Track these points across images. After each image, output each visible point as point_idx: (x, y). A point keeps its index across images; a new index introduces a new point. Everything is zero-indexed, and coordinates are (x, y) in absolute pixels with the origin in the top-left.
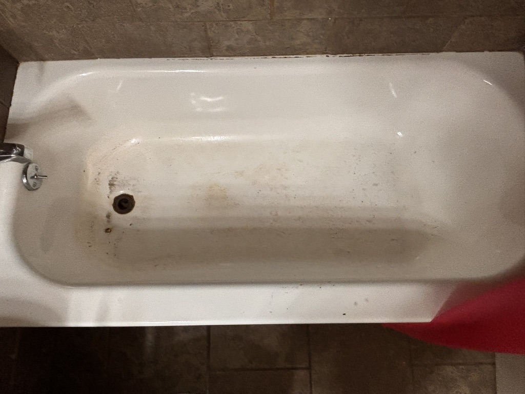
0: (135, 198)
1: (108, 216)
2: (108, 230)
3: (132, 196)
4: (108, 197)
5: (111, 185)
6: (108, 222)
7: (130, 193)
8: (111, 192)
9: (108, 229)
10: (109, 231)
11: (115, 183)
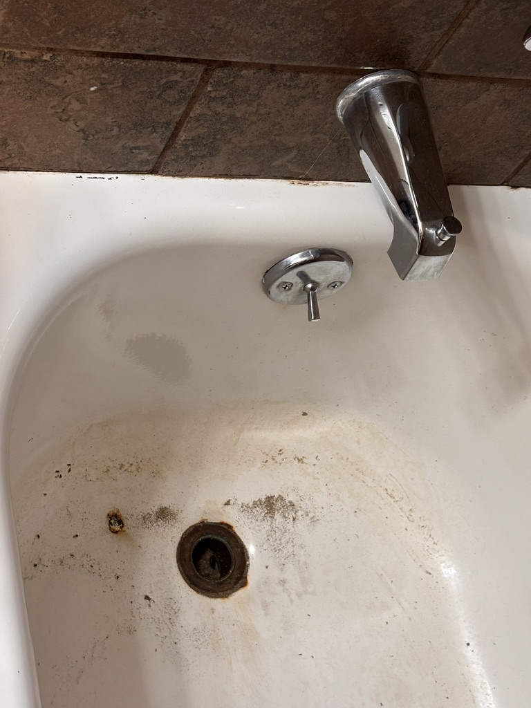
0: (240, 594)
1: (164, 514)
2: (116, 521)
3: (245, 584)
4: (228, 503)
5: (270, 505)
6: (145, 518)
7: (253, 575)
8: (245, 508)
9: (120, 522)
10: (117, 528)
11: (278, 516)
